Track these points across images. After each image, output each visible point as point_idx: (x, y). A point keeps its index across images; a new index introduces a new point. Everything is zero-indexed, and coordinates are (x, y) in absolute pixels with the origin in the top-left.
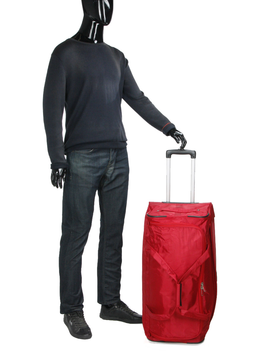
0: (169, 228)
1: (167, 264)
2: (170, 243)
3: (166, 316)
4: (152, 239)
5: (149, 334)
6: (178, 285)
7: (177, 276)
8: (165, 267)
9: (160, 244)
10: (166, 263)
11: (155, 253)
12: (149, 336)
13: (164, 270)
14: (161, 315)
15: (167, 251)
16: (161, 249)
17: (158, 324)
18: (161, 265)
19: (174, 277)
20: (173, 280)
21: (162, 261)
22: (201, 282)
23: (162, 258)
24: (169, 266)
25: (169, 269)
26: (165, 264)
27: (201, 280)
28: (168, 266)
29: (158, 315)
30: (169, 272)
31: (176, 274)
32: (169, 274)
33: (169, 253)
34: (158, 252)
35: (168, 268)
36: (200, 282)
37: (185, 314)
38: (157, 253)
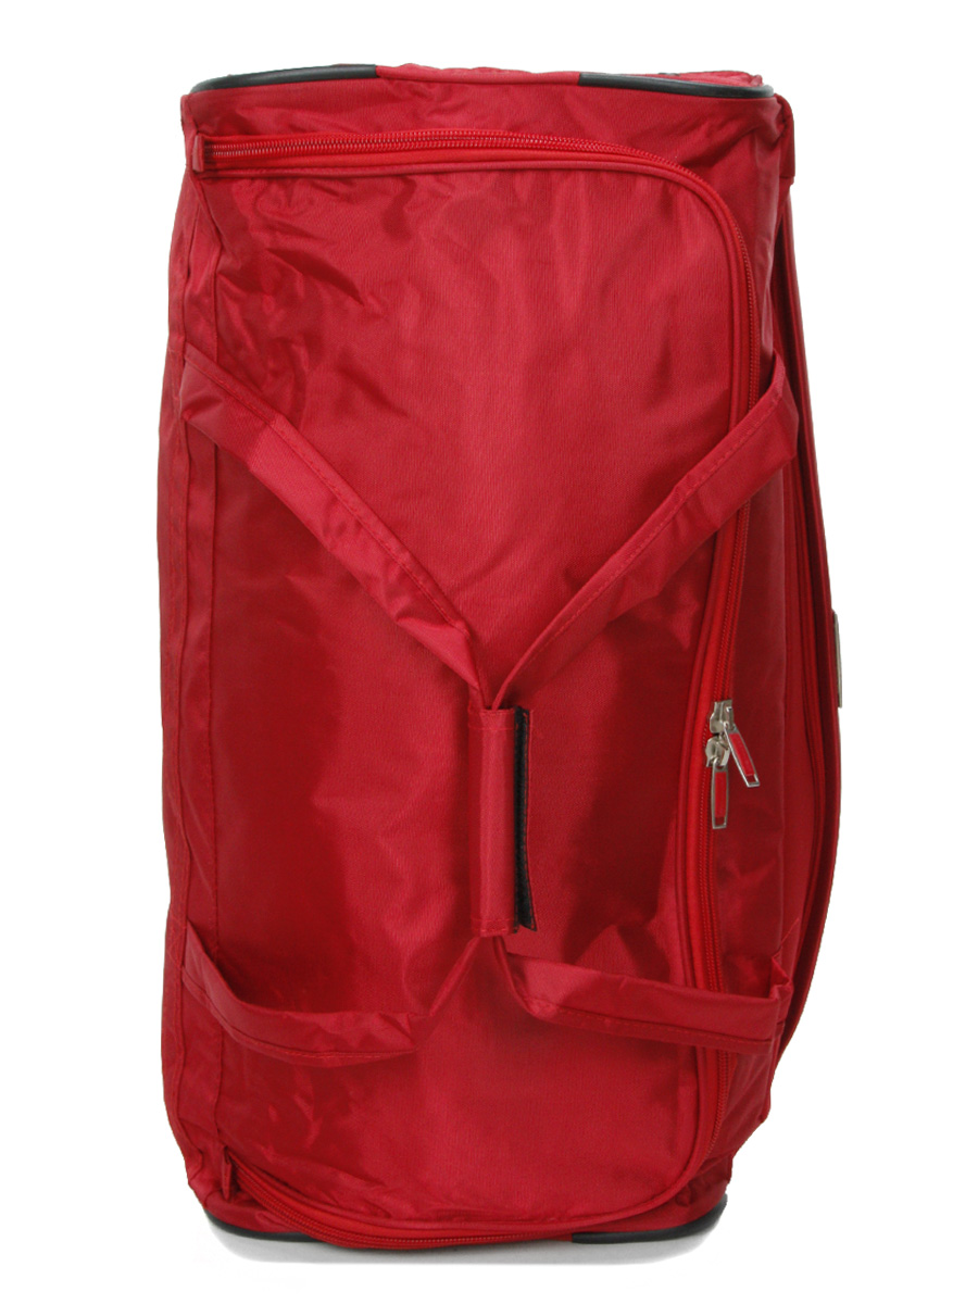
0: (401, 177)
1: (381, 532)
2: (408, 318)
3: (373, 1024)
4: (234, 310)
5: (225, 1171)
6: (494, 725)
7: (472, 640)
8: (362, 555)
9: (313, 340)
10: (373, 520)
11: (267, 424)
12: (226, 1187)
13: (351, 582)
14: (326, 1021)
15: (378, 398)
16: (321, 379)
17: (300, 1102)
18: (318, 529)
19: (447, 643)
20: (446, 672)
21: (333, 500)
22: (713, 699)
23: (328, 473)
24: (404, 548)
25: (404, 575)
26: (359, 525)
27: (706, 686)
28: (393, 544)
29: (298, 1017)
30: (403, 602)
31: (468, 626)
32: (404, 614)
33: (402, 413)
34: (293, 421)
35: (389, 562)
36: (705, 696)
37: (566, 1005)
38: (280, 425)
